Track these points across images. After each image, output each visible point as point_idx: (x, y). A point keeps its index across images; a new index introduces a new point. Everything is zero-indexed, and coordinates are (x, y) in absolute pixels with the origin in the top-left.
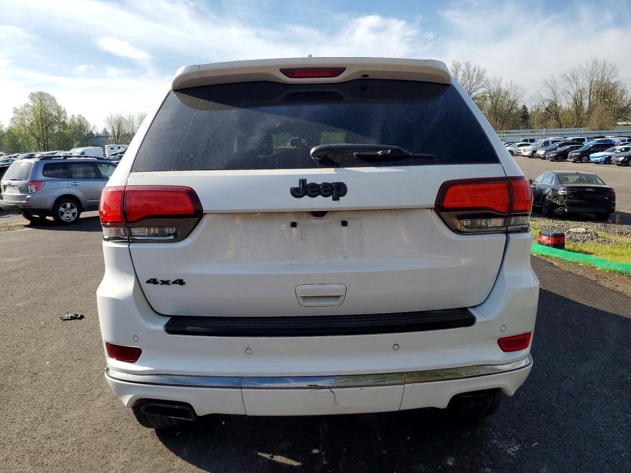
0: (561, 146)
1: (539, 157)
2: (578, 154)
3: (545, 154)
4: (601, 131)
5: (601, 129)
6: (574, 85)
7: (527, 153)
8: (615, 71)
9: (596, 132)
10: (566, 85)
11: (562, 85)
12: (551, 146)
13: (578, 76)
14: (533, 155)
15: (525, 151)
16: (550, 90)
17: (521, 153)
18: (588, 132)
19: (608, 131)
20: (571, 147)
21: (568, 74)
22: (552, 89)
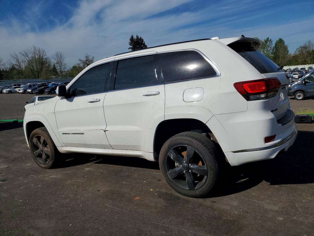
0: (39, 87)
1: (29, 93)
2: (49, 90)
3: (32, 91)
4: (48, 80)
5: (47, 79)
6: (27, 58)
7: (21, 91)
8: (44, 53)
9: (45, 80)
10: (23, 57)
11: (21, 58)
12: (34, 87)
13: (28, 54)
14: (25, 92)
15: (19, 90)
16: (15, 60)
17: (17, 91)
18: (42, 80)
19: (50, 80)
20: (44, 87)
21: (23, 53)
22: (17, 60)
